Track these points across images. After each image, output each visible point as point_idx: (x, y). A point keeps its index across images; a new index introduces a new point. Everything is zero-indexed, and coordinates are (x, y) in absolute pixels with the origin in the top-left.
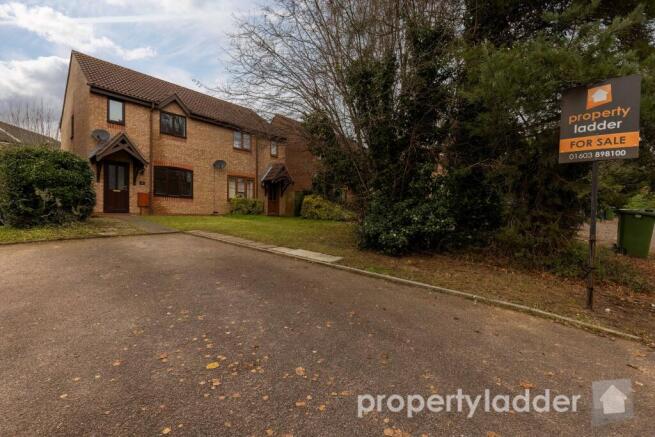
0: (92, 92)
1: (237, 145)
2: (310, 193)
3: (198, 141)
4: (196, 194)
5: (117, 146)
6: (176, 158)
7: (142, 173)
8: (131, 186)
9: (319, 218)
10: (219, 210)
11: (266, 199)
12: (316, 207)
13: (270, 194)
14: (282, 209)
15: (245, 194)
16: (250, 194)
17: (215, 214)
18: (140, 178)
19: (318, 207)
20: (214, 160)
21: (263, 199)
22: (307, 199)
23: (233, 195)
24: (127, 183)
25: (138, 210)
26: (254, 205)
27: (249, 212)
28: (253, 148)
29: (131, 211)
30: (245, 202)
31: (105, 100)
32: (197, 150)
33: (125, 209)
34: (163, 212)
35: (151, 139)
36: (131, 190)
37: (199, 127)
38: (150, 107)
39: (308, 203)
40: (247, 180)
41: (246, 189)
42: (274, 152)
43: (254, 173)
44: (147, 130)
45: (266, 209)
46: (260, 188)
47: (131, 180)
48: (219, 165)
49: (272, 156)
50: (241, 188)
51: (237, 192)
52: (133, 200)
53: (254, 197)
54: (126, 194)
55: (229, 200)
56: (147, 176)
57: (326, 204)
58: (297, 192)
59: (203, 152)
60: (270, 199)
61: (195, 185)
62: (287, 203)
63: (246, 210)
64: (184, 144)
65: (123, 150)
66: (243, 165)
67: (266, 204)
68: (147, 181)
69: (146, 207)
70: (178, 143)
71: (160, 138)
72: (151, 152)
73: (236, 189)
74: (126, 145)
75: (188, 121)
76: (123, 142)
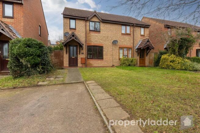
0: (64, 17)
1: (123, 32)
2: (165, 53)
3: (105, 32)
4: (104, 57)
5: (71, 38)
6: (96, 41)
7: (82, 49)
8: (78, 55)
9: (174, 69)
10: (115, 64)
11: (138, 58)
12: (171, 62)
13: (141, 55)
14: (147, 63)
15: (127, 56)
16: (130, 56)
17: (113, 66)
18: (82, 52)
19: (172, 61)
20: (112, 41)
21: (137, 58)
22: (163, 57)
23: (121, 57)
24: (77, 54)
25: (81, 65)
26: (132, 61)
27: (129, 65)
28: (131, 33)
29: (78, 66)
30: (127, 60)
31: (69, 20)
32: (105, 37)
33: (76, 65)
34: (91, 66)
35: (86, 34)
36: (78, 57)
37: (106, 26)
38: (85, 20)
39: (165, 59)
40: (128, 49)
41: (128, 53)
42: (142, 33)
43: (132, 45)
44: (84, 30)
45: (138, 63)
46: (135, 52)
47: (78, 53)
48: (115, 43)
49: (141, 35)
50: (126, 53)
51: (123, 55)
52: (79, 61)
53: (132, 57)
54: (76, 59)
55: (120, 59)
56: (85, 51)
57: (179, 59)
58: (156, 53)
59: (108, 37)
60: (140, 57)
61: (104, 53)
62: (149, 59)
63: (128, 64)
64: (99, 35)
65: (73, 39)
66: (127, 42)
67: (138, 60)
68: (85, 53)
69: (84, 64)
70: (97, 34)
71: (90, 33)
72: (86, 40)
73: (123, 53)
74: (74, 37)
75: (101, 23)
76: (73, 36)
